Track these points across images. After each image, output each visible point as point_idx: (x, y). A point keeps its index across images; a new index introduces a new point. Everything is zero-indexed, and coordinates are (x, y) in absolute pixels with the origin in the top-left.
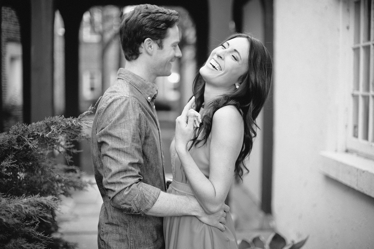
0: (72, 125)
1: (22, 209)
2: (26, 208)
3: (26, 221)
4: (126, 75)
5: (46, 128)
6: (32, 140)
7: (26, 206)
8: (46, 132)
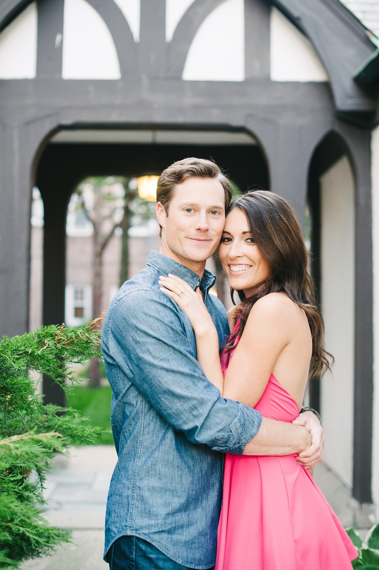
0: (77, 337)
1: (10, 450)
2: (17, 448)
3: (11, 475)
4: (154, 259)
5: (38, 343)
6: (17, 359)
7: (17, 445)
8: (37, 348)
